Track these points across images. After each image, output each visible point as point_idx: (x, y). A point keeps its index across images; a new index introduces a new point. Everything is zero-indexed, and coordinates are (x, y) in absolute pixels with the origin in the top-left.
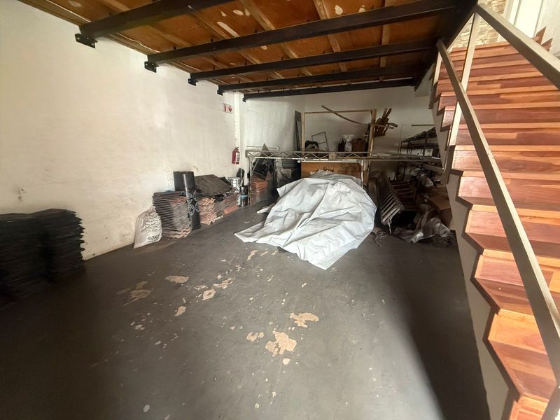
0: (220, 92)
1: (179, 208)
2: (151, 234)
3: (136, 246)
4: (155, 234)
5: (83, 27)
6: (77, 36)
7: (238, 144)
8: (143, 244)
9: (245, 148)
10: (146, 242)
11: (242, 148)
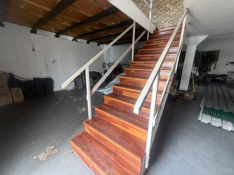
0: (98, 45)
1: (80, 80)
2: (71, 87)
3: (67, 90)
4: (73, 87)
5: (56, 33)
6: (55, 36)
7: (105, 61)
8: (69, 89)
9: (108, 63)
10: (70, 89)
11: (106, 63)
